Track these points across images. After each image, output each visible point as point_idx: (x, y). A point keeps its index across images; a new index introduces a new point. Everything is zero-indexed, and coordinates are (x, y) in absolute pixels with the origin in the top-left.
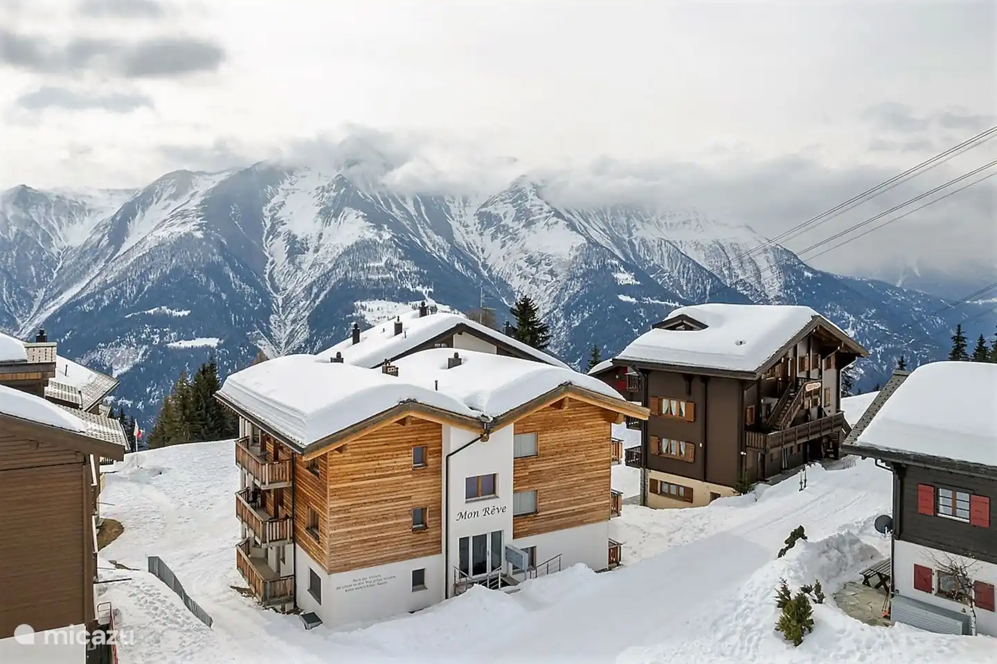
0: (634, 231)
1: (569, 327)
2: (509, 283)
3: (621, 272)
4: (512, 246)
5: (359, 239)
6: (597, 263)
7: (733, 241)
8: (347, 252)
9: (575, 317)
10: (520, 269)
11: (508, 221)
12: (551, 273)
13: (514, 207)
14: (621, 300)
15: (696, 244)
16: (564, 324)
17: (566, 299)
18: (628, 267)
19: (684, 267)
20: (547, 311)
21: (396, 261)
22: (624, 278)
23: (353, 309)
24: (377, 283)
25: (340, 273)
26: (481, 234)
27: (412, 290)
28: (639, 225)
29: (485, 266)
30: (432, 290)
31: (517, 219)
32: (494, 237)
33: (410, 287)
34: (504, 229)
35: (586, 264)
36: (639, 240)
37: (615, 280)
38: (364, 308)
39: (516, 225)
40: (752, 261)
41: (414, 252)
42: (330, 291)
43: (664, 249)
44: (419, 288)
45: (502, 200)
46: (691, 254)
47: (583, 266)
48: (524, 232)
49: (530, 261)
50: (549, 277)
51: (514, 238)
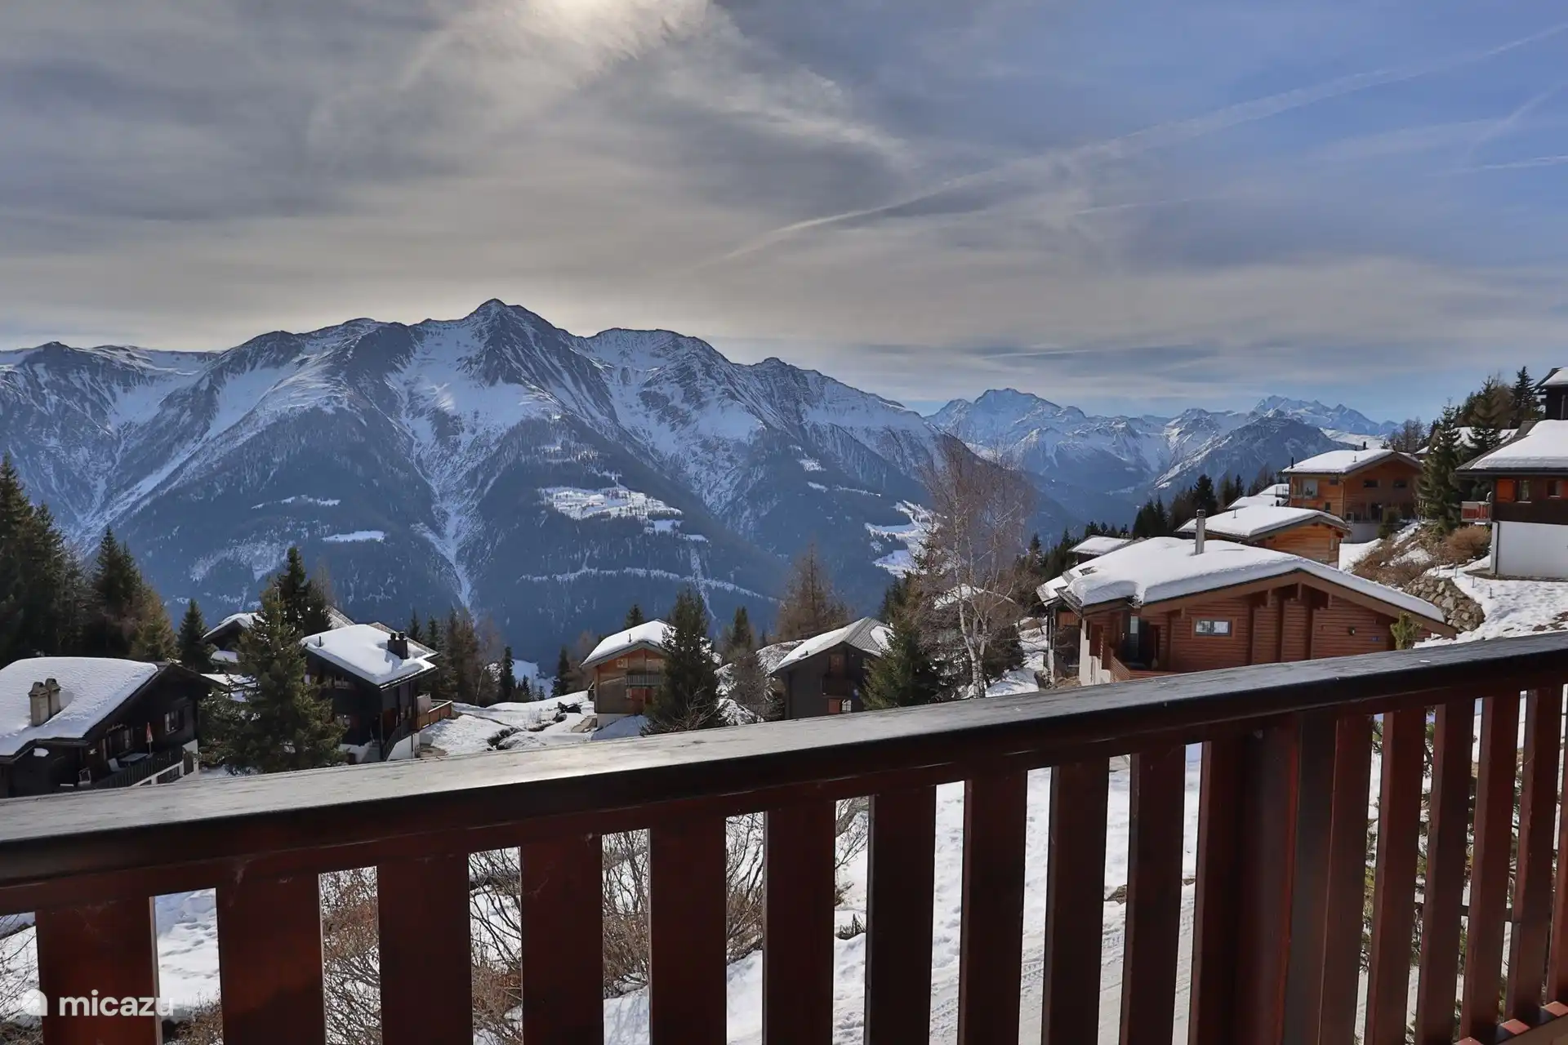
0: (803, 416)
1: (757, 517)
2: (684, 469)
3: (804, 458)
4: (686, 432)
5: (522, 418)
6: (780, 448)
7: (903, 428)
8: (513, 432)
9: (763, 506)
10: (695, 454)
11: (676, 402)
12: (730, 459)
13: (681, 386)
14: (811, 488)
15: (867, 431)
16: (751, 514)
17: (750, 486)
18: (813, 455)
19: (859, 454)
20: (729, 499)
21: (572, 444)
22: (811, 465)
23: (539, 497)
24: (557, 467)
25: (509, 456)
26: (647, 416)
27: (599, 475)
28: (808, 408)
29: (653, 450)
30: (621, 475)
31: (686, 400)
32: (661, 419)
33: (595, 471)
34: (674, 412)
35: (768, 449)
36: (810, 426)
37: (800, 468)
38: (550, 495)
39: (686, 407)
40: (924, 449)
41: (584, 434)
42: (500, 477)
43: (836, 436)
44: (606, 474)
45: (667, 379)
46: (862, 439)
47: (765, 451)
48: (695, 414)
49: (705, 445)
50: (728, 464)
51: (685, 421)
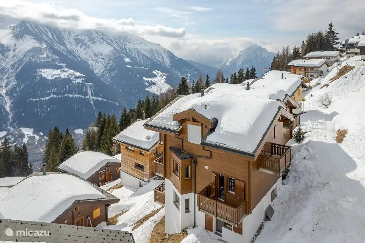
0: (126, 45)
1: (111, 76)
2: (88, 62)
3: (125, 58)
4: (89, 50)
5: (33, 47)
6: (118, 55)
7: (156, 49)
8: (29, 51)
9: (112, 73)
10: (91, 57)
11: (86, 42)
12: (103, 59)
13: (88, 37)
14: (127, 67)
15: (145, 50)
16: (109, 75)
17: (109, 67)
18: (128, 57)
19: (142, 57)
20: (102, 71)
21: (50, 55)
22: (127, 60)
23: (36, 72)
24: (44, 62)
25: (27, 59)
26: (76, 46)
27: (58, 65)
28: (127, 43)
29: (79, 57)
30: (66, 65)
31: (89, 41)
32: (81, 47)
33: (57, 64)
34: (85, 44)
35: (114, 55)
36: (128, 48)
37: (124, 61)
38: (41, 72)
39: (89, 43)
40: (161, 55)
41: (55, 52)
42: (24, 66)
43: (136, 51)
44: (61, 64)
45: (83, 34)
46: (143, 52)
47: (114, 56)
48: (92, 45)
49: (95, 55)
50: (102, 60)
51: (88, 47)
